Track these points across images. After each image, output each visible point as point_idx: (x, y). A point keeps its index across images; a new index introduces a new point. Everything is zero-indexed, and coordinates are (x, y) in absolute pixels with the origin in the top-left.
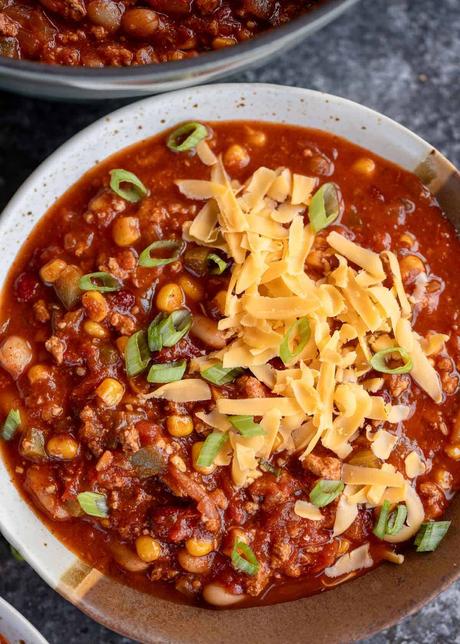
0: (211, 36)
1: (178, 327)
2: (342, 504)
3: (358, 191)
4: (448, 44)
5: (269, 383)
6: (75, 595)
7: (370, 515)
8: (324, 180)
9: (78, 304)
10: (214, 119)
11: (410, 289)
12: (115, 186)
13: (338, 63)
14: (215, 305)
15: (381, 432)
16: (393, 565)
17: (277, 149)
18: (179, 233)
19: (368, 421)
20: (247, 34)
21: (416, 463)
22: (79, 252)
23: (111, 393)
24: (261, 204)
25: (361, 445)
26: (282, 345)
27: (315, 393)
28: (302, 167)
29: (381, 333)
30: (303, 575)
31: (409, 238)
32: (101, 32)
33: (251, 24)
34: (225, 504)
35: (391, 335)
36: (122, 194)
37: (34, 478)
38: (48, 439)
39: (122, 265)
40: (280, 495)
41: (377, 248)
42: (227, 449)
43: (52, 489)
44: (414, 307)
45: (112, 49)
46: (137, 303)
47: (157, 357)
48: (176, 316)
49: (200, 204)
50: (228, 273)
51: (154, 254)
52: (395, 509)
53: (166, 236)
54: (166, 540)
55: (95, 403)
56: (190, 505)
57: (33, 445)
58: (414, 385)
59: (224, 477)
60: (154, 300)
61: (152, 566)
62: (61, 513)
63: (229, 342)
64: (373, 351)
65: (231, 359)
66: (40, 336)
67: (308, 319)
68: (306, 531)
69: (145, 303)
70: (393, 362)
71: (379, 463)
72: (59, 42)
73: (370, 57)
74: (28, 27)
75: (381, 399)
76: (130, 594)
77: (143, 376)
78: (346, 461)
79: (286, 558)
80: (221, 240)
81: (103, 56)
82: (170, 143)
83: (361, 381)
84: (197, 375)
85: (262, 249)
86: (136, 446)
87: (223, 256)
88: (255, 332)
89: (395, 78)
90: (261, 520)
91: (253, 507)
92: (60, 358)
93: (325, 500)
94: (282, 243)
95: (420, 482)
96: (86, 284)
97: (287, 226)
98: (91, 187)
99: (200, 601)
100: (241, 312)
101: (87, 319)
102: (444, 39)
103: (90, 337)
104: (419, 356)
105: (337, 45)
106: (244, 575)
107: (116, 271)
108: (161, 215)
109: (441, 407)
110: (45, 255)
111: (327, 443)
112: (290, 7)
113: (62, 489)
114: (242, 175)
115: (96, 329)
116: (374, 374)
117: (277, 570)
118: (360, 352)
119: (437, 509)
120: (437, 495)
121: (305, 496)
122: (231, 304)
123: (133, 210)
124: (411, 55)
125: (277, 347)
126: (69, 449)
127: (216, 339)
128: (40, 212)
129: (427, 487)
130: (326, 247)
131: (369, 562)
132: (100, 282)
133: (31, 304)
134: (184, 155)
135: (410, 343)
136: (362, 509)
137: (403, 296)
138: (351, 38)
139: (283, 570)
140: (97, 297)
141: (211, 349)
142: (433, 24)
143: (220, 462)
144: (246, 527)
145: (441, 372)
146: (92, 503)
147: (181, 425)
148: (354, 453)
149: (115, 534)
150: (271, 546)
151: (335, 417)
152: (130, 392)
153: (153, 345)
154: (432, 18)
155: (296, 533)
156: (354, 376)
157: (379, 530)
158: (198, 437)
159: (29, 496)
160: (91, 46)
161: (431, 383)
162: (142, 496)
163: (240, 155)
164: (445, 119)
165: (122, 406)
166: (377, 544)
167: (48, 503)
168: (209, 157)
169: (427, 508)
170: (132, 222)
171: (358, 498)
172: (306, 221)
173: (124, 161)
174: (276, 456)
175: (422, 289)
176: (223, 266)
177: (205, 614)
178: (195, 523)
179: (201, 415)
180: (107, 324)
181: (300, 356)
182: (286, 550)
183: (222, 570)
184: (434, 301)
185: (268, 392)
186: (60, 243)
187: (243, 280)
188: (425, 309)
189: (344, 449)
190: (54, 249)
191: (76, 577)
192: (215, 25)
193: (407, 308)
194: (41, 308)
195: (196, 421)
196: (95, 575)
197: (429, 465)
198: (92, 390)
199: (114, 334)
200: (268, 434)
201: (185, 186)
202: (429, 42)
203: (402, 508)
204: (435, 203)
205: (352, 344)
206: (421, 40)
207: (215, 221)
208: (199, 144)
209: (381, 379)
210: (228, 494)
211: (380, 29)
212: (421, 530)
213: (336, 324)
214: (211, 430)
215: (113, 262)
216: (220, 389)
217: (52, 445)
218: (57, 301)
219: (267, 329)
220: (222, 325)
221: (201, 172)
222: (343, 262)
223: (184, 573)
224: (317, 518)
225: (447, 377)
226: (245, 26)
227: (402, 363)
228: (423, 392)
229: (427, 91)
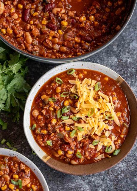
0: (77, 53)
1: (68, 109)
2: (99, 145)
3: (105, 84)
4: (125, 54)
5: (85, 121)
6: (45, 161)
7: (104, 148)
8: (98, 81)
9: (48, 104)
10: (76, 68)
11: (114, 103)
12: (56, 81)
13: (102, 57)
14: (75, 105)
15: (107, 131)
16: (109, 158)
17: (89, 75)
18: (69, 90)
19: (105, 129)
20: (84, 52)
21: (114, 138)
22: (49, 93)
23: (54, 121)
24: (85, 85)
25: (103, 134)
26: (88, 113)
27: (94, 123)
28: (94, 78)
29: (108, 112)
30: (90, 159)
31: (114, 93)
32: (55, 51)
33: (85, 50)
34: (76, 144)
35: (110, 112)
36: (58, 82)
37: (38, 138)
38: (41, 130)
39: (57, 96)
40: (87, 143)
41: (108, 95)
42: (76, 133)
43: (41, 140)
44: (115, 107)
45: (57, 54)
46: (60, 104)
47: (63, 115)
48: (67, 107)
49: (73, 85)
50: (78, 99)
51: (64, 94)
52: (109, 147)
53: (66, 91)
54: (63, 151)
55: (51, 123)
56: (68, 144)
57: (38, 131)
58: (114, 122)
59: (76, 139)
60: (63, 104)
61: (61, 156)
62: (43, 145)
63: (78, 112)
64: (106, 115)
65: (78, 116)
66: (40, 110)
67: (93, 108)
68: (91, 150)
69: (61, 104)
70: (110, 117)
71: (106, 137)
72: (47, 52)
73: (109, 56)
74: (41, 49)
75: (107, 125)
76: (56, 161)
77: (60, 118)
78: (100, 137)
79: (87, 155)
80: (77, 92)
81: (55, 55)
82: (68, 73)
83: (104, 121)
84: (71, 119)
85: (85, 94)
86: (58, 132)
87: (77, 95)
88: (83, 110)
89: (114, 61)
90: (83, 148)
91: (81, 145)
92: (44, 114)
93: (95, 144)
94: (89, 93)
95: (114, 142)
96: (50, 100)
97: (90, 90)
98: (52, 81)
99: (70, 163)
100: (80, 107)
101: (50, 107)
102: (124, 53)
103: (51, 110)
104: (115, 117)
105: (102, 53)
106: (79, 158)
107: (56, 98)
108: (65, 87)
109: (119, 127)
110: (42, 94)
111: (96, 133)
112: (93, 47)
113: (44, 140)
114: (82, 80)
115: (52, 109)
116: (106, 120)
117: (85, 158)
118: (104, 115)
119: (118, 147)
120: (118, 145)
121: (91, 143)
122: (78, 105)
123: (60, 86)
124: (117, 56)
125: (87, 114)
126: (45, 132)
127: (75, 112)
128: (42, 85)
129: (116, 143)
130: (98, 94)
131: (104, 157)
132: (53, 99)
133: (39, 103)
134: (70, 75)
135: (114, 114)
136: (103, 147)
137: (113, 105)
138: (105, 52)
139: (87, 158)
140: (52, 102)
141: (74, 114)
142: (122, 50)
143: (75, 136)
144: (80, 149)
145: (120, 120)
146: (49, 143)
147: (68, 128)
148: (102, 135)
149: (54, 149)
150: (84, 153)
151: (98, 128)
152: (58, 121)
153: (63, 112)
154: (122, 49)
155: (89, 151)
156: (102, 120)
157: (106, 151)
158: (71, 131)
159: (37, 141)
160: (53, 53)
161: (118, 122)
162: (59, 142)
163: (81, 76)
164: (124, 69)
165: (56, 124)
166: (106, 154)
167: (41, 142)
168: (75, 76)
169: (116, 147)
170: (60, 88)
171: (102, 144)
172: (94, 89)
173: (58, 76)
174: (86, 135)
175: (116, 103)
176: (77, 97)
177: (70, 166)
178: (70, 147)
179: (71, 126)
180: (54, 108)
181: (91, 116)
182: (87, 154)
183: (74, 157)
184: (119, 106)
185: (85, 122)
186: (45, 91)
187: (81, 100)
188: (117, 108)
189: (100, 134)
190: (44, 93)
191: (45, 157)
192: (77, 50)
193: (113, 107)
194: (41, 104)
195: (70, 128)
196: (49, 157)
197: (117, 138)
198: (50, 121)
199: (55, 110)
200: (85, 131)
201: (70, 81)
202: (121, 54)
203: (111, 147)
204: (120, 86)
205: (102, 114)
206: (120, 53)
207: (76, 88)
208: (73, 73)
209: (108, 121)
210: (76, 142)
211: (111, 51)
212: (115, 151)
213: (99, 110)
214: (73, 130)
215: (55, 96)
216: (76, 121)
217: (42, 131)
218: (44, 103)
219: (85, 110)
220: (77, 109)
221: (74, 78)
222: (101, 98)
223: (67, 157)
224: (94, 148)
225: (121, 121)
226: (83, 51)
227: (112, 118)
228: (116, 124)
229: (120, 64)
